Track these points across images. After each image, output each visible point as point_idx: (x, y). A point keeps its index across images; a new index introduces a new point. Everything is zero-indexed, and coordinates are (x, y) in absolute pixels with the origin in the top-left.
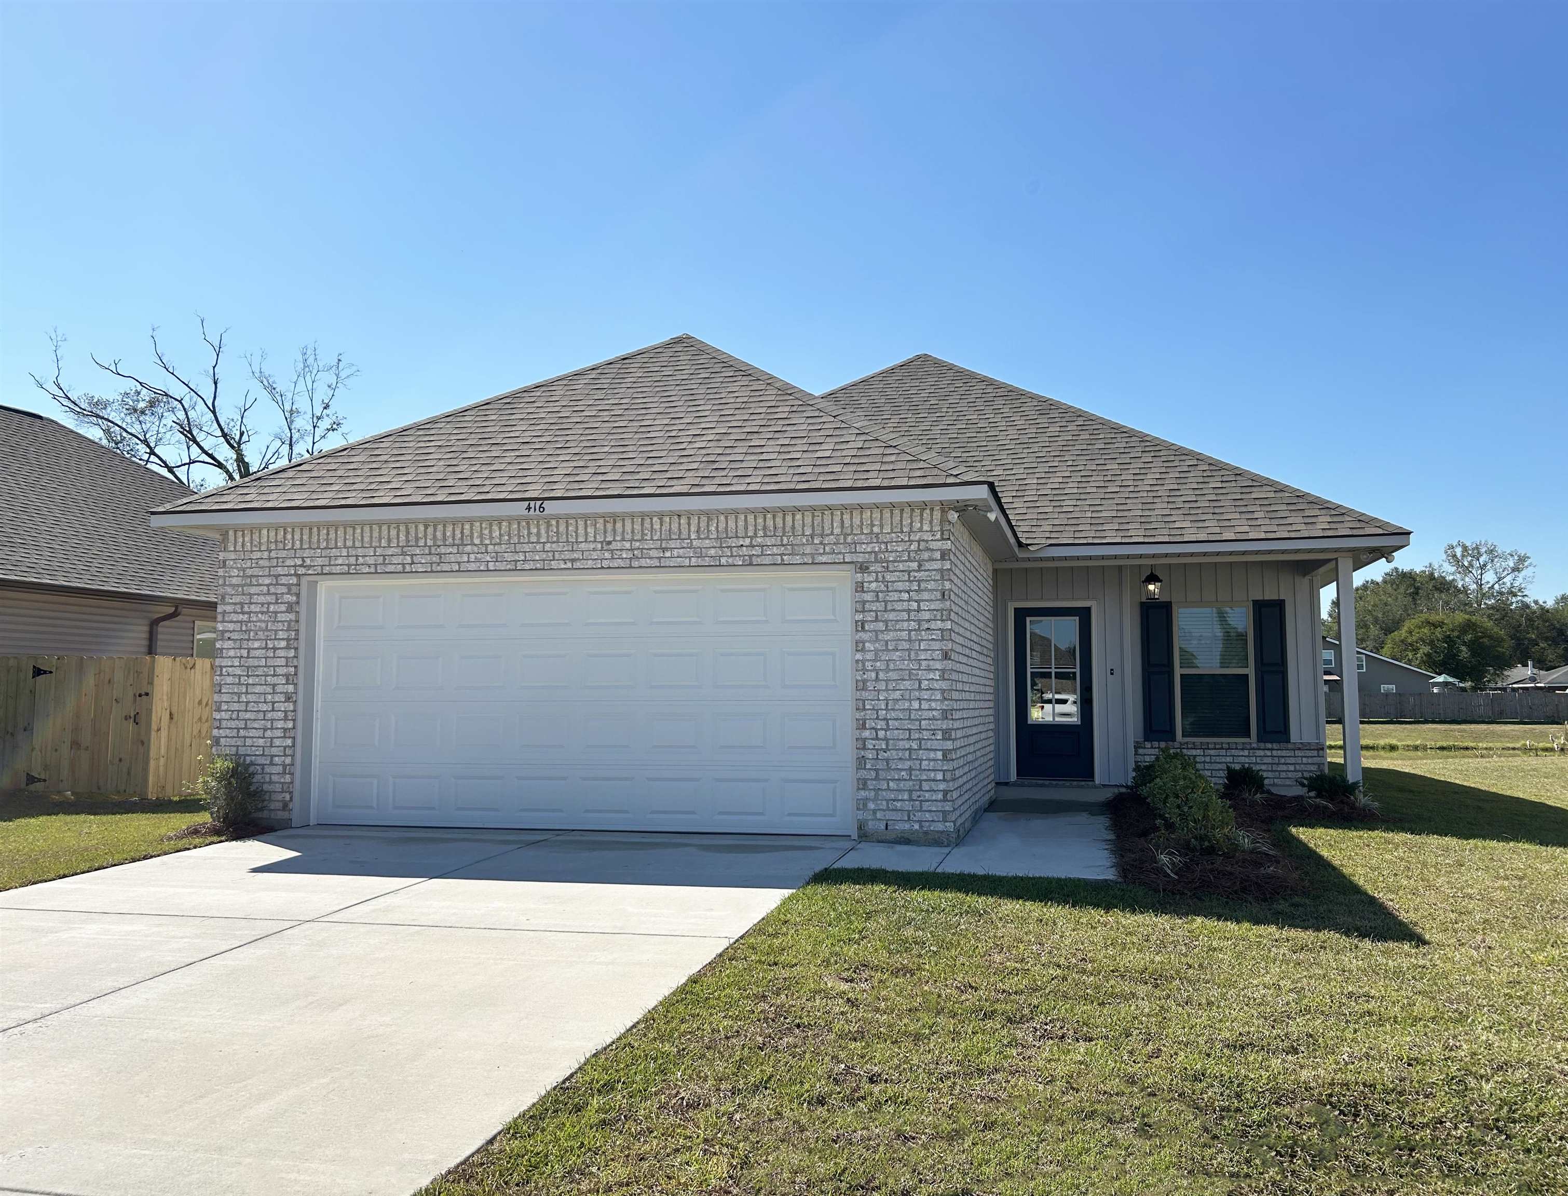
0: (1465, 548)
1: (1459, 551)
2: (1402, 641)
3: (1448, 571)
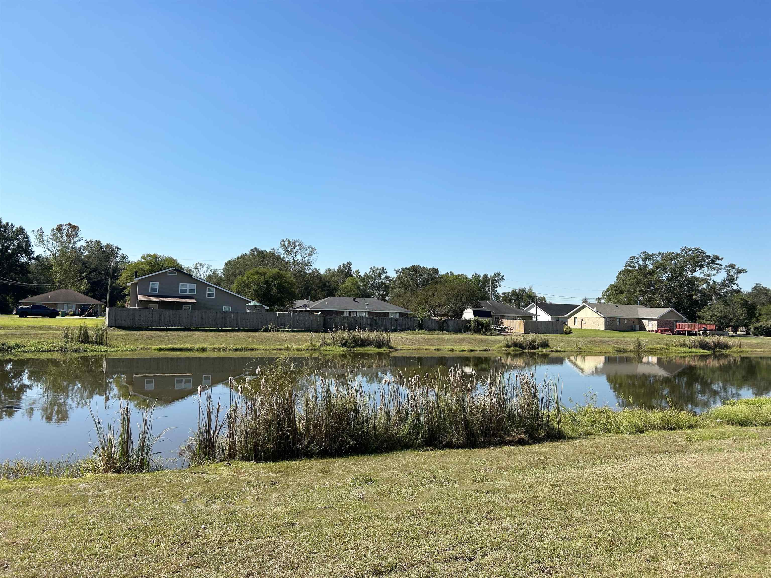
0: (289, 242)
1: (286, 243)
2: (243, 282)
3: (281, 252)
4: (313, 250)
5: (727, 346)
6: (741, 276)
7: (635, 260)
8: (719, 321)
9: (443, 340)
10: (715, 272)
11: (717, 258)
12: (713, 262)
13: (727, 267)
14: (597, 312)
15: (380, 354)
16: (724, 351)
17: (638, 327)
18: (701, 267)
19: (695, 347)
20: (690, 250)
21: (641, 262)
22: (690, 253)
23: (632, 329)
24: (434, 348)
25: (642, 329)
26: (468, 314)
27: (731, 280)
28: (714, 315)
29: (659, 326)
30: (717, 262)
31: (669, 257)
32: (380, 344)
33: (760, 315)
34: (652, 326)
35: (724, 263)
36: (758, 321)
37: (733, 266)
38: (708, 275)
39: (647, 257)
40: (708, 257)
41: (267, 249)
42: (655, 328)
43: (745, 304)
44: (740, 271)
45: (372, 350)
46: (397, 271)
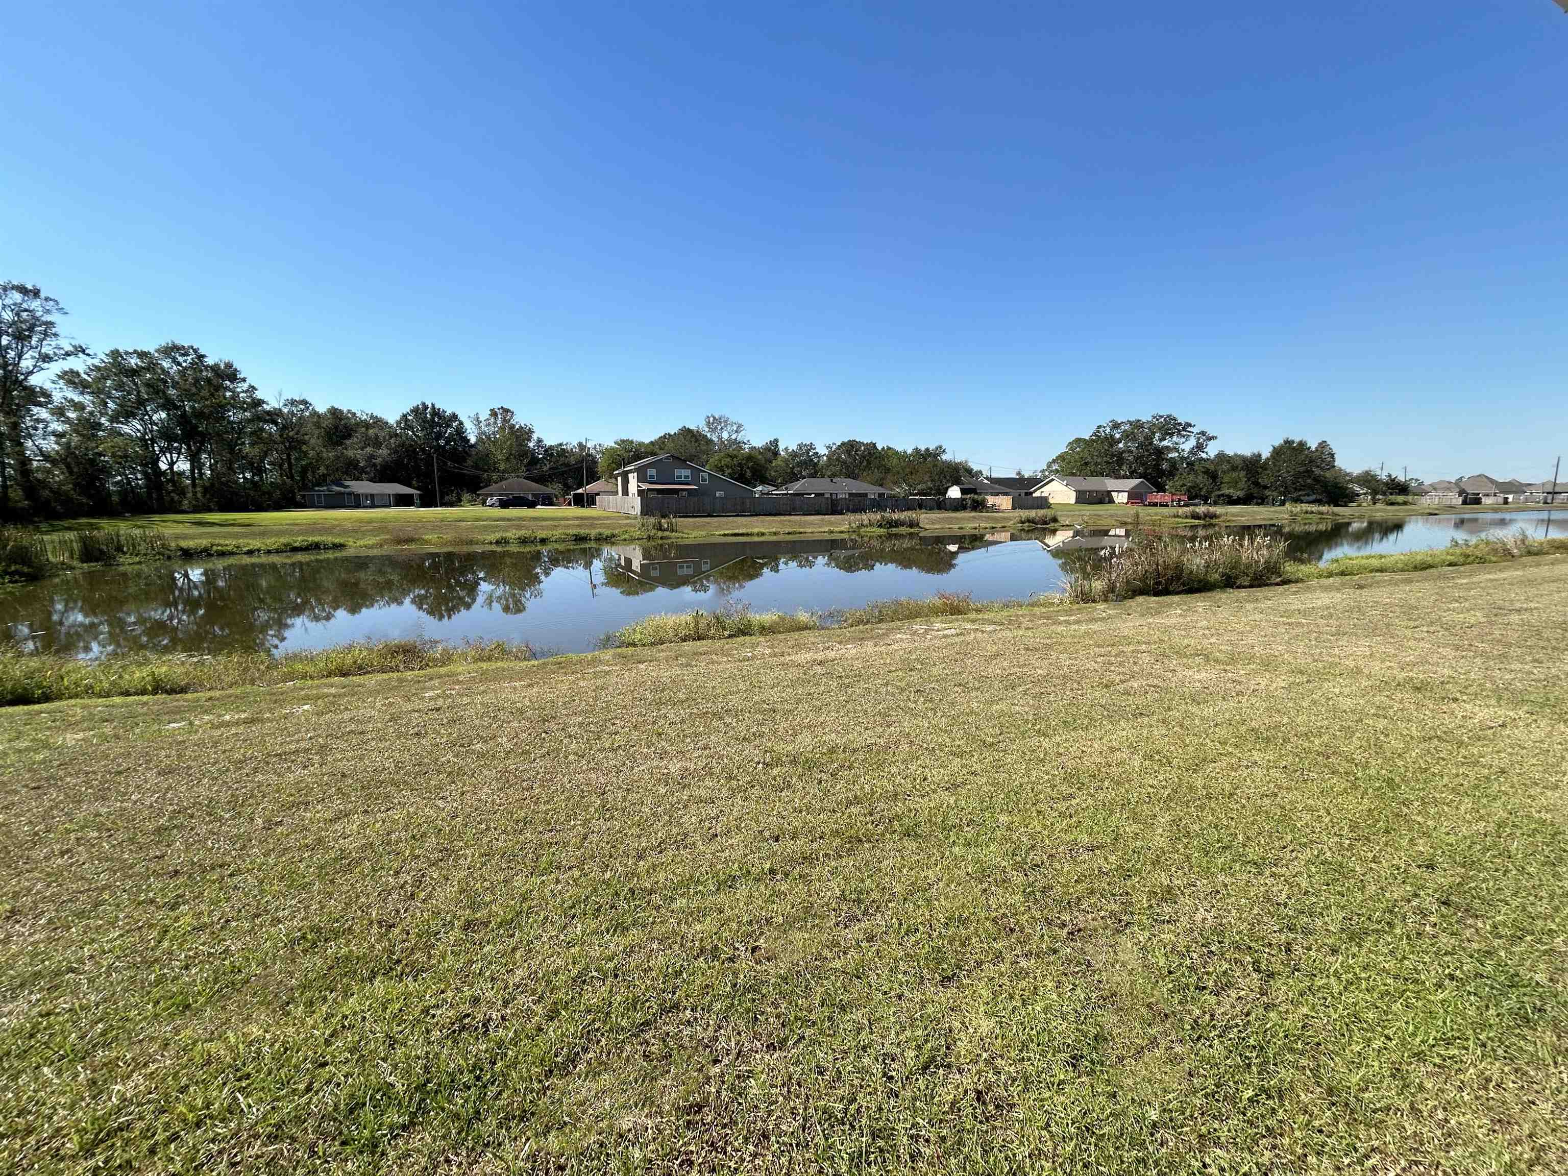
0: (714, 418)
1: (711, 419)
3: (705, 430)
4: (740, 426)
5: (1214, 516)
6: (1211, 443)
7: (1101, 430)
8: (1189, 491)
9: (957, 518)
10: (1184, 440)
11: (1190, 425)
12: (1184, 429)
13: (1198, 434)
14: (1067, 485)
15: (911, 534)
16: (1214, 521)
17: (1107, 499)
18: (1171, 435)
19: (1186, 517)
20: (1161, 417)
21: (1108, 430)
22: (1162, 420)
23: (1101, 502)
24: (957, 526)
25: (1111, 501)
26: (954, 492)
27: (1200, 447)
28: (1184, 485)
29: (1129, 498)
30: (1189, 429)
31: (1137, 425)
32: (912, 524)
33: (1222, 483)
34: (1121, 498)
35: (1195, 430)
36: (1219, 490)
37: (1203, 433)
38: (1177, 444)
39: (1116, 426)
40: (1180, 424)
41: (693, 427)
42: (1126, 501)
43: (1207, 472)
44: (1210, 439)
45: (903, 530)
46: (828, 447)
